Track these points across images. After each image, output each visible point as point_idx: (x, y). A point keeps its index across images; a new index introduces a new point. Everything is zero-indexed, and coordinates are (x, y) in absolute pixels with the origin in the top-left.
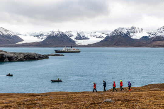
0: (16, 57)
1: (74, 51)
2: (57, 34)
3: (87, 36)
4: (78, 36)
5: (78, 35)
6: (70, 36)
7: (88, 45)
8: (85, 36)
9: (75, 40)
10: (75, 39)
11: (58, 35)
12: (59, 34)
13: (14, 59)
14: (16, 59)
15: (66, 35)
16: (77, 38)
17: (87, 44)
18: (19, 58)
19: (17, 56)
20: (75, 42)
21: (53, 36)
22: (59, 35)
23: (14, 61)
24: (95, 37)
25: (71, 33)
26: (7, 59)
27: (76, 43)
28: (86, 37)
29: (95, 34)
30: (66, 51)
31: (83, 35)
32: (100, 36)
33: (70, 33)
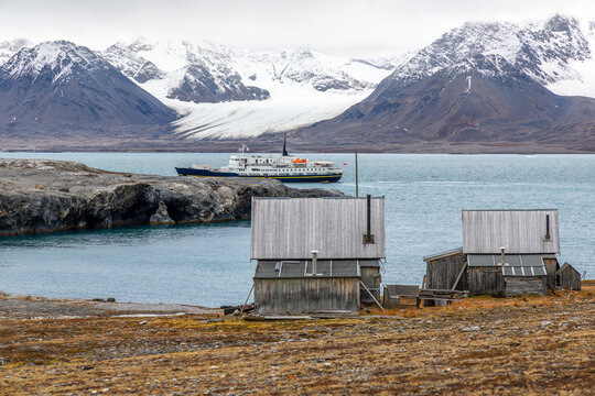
0: (206, 203)
1: (298, 171)
2: (52, 60)
3: (253, 78)
4: (192, 78)
5: (192, 70)
6: (143, 78)
7: (266, 135)
8: (238, 77)
9: (176, 104)
10: (174, 94)
11: (58, 70)
12: (66, 62)
13: (198, 210)
14: (207, 214)
15: (115, 72)
16: (184, 92)
17: (256, 133)
18: (220, 208)
19: (212, 198)
20: (172, 115)
21: (27, 78)
22: (67, 70)
23: (199, 223)
24: (308, 85)
25: (147, 56)
26: (165, 213)
27: (184, 125)
28: (247, 83)
29: (307, 65)
30: (249, 171)
31: (226, 71)
32: (339, 78)
33: (141, 54)
